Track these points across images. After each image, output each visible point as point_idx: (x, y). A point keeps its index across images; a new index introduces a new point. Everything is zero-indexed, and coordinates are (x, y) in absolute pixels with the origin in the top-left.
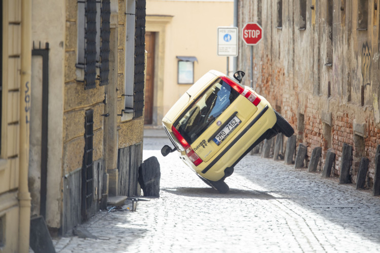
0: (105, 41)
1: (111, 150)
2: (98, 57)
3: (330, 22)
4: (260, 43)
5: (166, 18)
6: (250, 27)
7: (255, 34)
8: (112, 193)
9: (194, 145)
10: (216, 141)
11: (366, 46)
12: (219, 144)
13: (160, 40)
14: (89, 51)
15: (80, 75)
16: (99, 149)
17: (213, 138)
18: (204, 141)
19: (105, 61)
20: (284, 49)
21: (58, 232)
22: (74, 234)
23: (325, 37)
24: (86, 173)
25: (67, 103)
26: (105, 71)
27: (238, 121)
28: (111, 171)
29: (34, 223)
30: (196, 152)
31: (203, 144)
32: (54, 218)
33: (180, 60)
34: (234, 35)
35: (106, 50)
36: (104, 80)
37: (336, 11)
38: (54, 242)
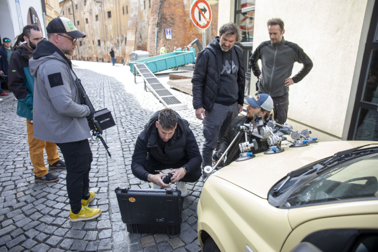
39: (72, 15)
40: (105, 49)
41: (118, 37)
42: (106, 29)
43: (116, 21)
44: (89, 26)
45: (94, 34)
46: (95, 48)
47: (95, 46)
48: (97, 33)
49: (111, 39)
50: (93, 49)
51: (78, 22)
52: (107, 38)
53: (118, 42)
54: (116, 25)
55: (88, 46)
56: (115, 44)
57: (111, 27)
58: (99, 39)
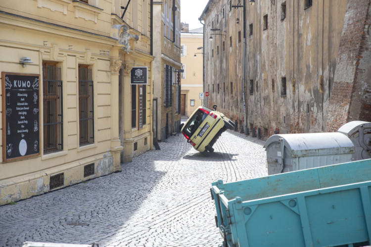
0: (171, 96)
1: (173, 122)
2: (169, 100)
3: (224, 91)
4: (209, 96)
5: (188, 91)
6: (207, 93)
7: (208, 94)
8: (173, 132)
9: (192, 138)
10: (200, 135)
11: (232, 97)
12: (201, 137)
13: (186, 96)
14: (167, 99)
15: (165, 105)
16: (170, 121)
17: (199, 134)
18: (195, 136)
19: (171, 101)
20: (214, 98)
21: (160, 141)
22: (164, 141)
23: (223, 95)
24: (167, 127)
25: (162, 111)
26: (171, 103)
27: (208, 126)
28: (173, 127)
29: (154, 139)
30: (193, 141)
31: (195, 137)
32: (159, 138)
33: (191, 100)
34: (203, 94)
35: (171, 99)
36: (171, 106)
37: (226, 89)
38: (159, 143)
39: (243, 8)
40: (294, 107)
41: (323, 69)
42: (299, 44)
43: (321, 16)
44: (268, 36)
45: (275, 60)
46: (276, 102)
47: (276, 94)
48: (281, 57)
49: (309, 76)
50: (272, 103)
51: (251, 26)
52: (300, 71)
53: (322, 85)
54: (320, 28)
55: (263, 95)
56: (316, 92)
57: (310, 36)
58: (283, 75)
